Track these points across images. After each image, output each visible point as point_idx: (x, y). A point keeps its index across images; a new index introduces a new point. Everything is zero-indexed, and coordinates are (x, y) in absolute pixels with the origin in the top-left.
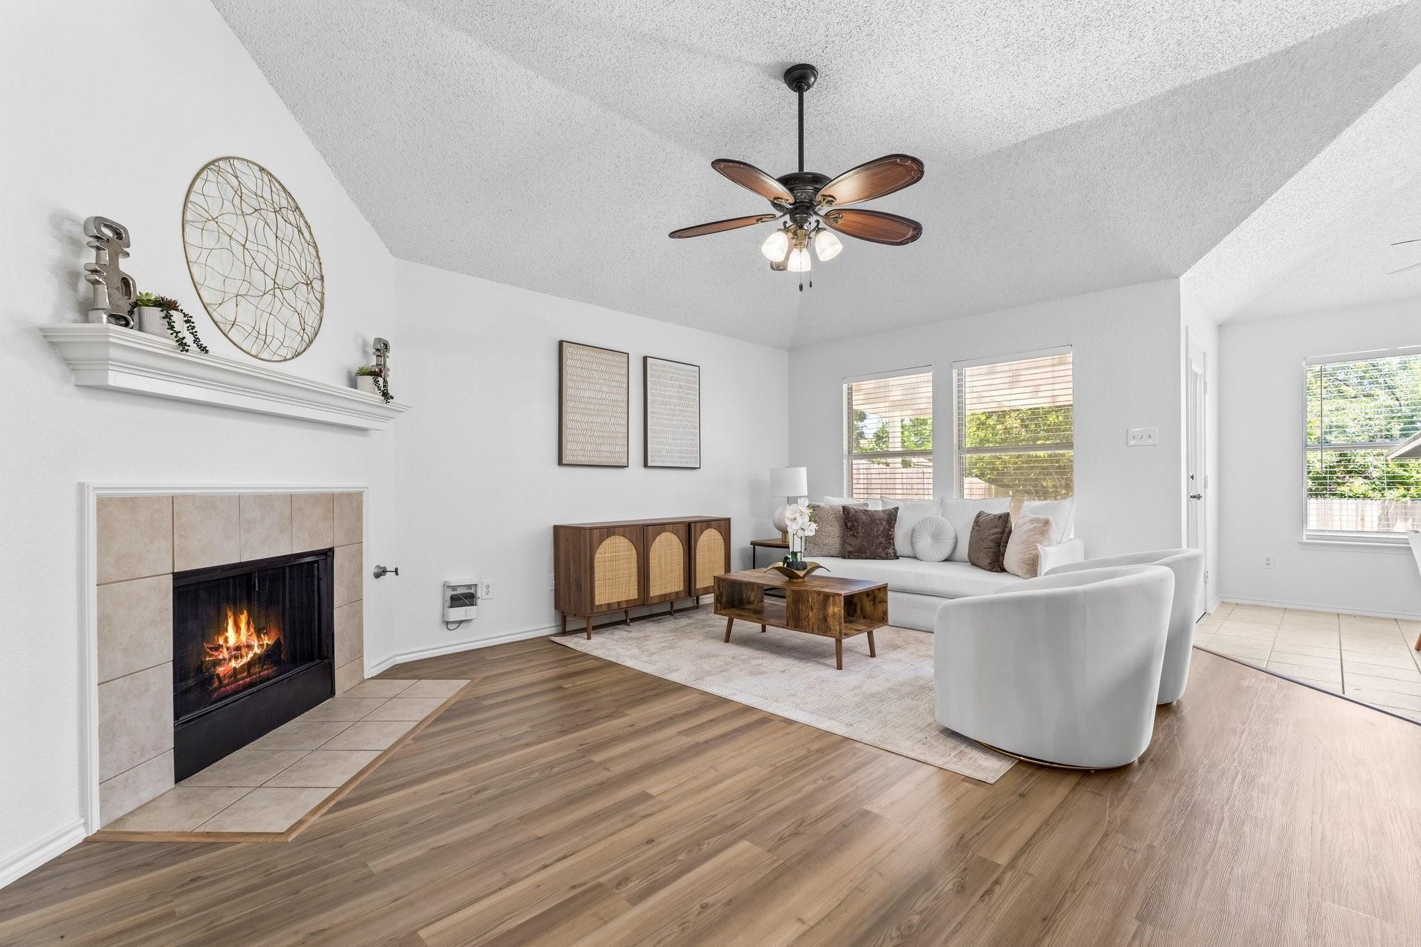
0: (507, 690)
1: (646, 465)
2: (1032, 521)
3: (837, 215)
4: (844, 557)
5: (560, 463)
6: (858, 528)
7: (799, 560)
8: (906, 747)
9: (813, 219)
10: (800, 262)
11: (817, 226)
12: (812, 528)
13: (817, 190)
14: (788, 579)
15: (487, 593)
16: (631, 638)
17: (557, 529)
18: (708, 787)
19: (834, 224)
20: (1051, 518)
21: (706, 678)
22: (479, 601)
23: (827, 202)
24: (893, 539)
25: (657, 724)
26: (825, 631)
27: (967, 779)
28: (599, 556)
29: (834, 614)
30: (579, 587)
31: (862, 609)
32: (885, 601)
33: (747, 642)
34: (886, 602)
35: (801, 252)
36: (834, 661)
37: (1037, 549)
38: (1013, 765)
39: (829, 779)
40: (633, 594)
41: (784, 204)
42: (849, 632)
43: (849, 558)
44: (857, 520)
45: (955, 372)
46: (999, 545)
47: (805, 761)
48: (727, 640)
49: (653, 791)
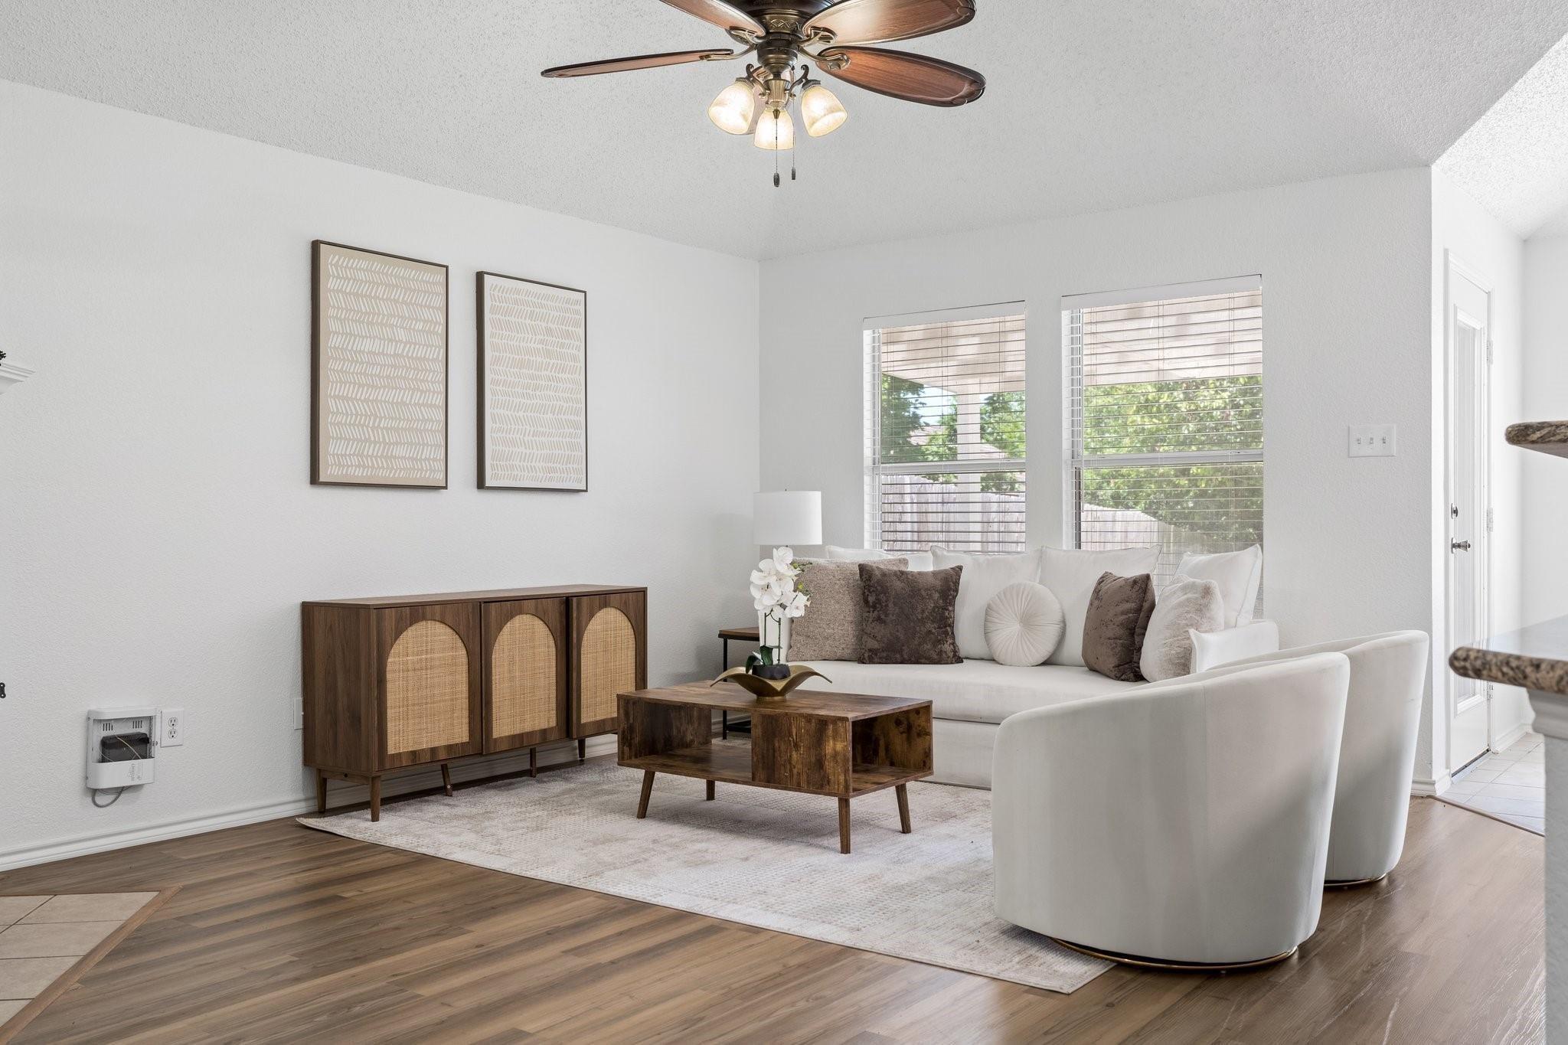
0: (231, 906)
1: (481, 484)
2: (1186, 588)
3: (839, 56)
4: (861, 661)
5: (314, 479)
6: (887, 606)
7: (775, 662)
8: (943, 955)
9: (799, 61)
10: (773, 132)
11: (805, 75)
12: (798, 607)
13: (805, 17)
14: (754, 696)
15: (172, 734)
16: (457, 817)
17: (308, 610)
18: (619, 1018)
19: (835, 70)
20: (1215, 584)
21: (607, 873)
22: (156, 750)
23: (821, 38)
24: (952, 626)
25: (523, 942)
26: (819, 784)
27: (1033, 989)
28: (393, 661)
29: (836, 754)
30: (355, 720)
31: (887, 749)
32: (926, 733)
33: (679, 815)
34: (929, 734)
35: (776, 117)
36: (836, 841)
37: (1189, 638)
38: (1107, 969)
39: (817, 999)
40: (459, 732)
41: (746, 35)
42: (862, 786)
43: (871, 661)
44: (885, 590)
45: (1065, 316)
46: (1132, 632)
47: (779, 980)
48: (642, 813)
49: (529, 1028)
